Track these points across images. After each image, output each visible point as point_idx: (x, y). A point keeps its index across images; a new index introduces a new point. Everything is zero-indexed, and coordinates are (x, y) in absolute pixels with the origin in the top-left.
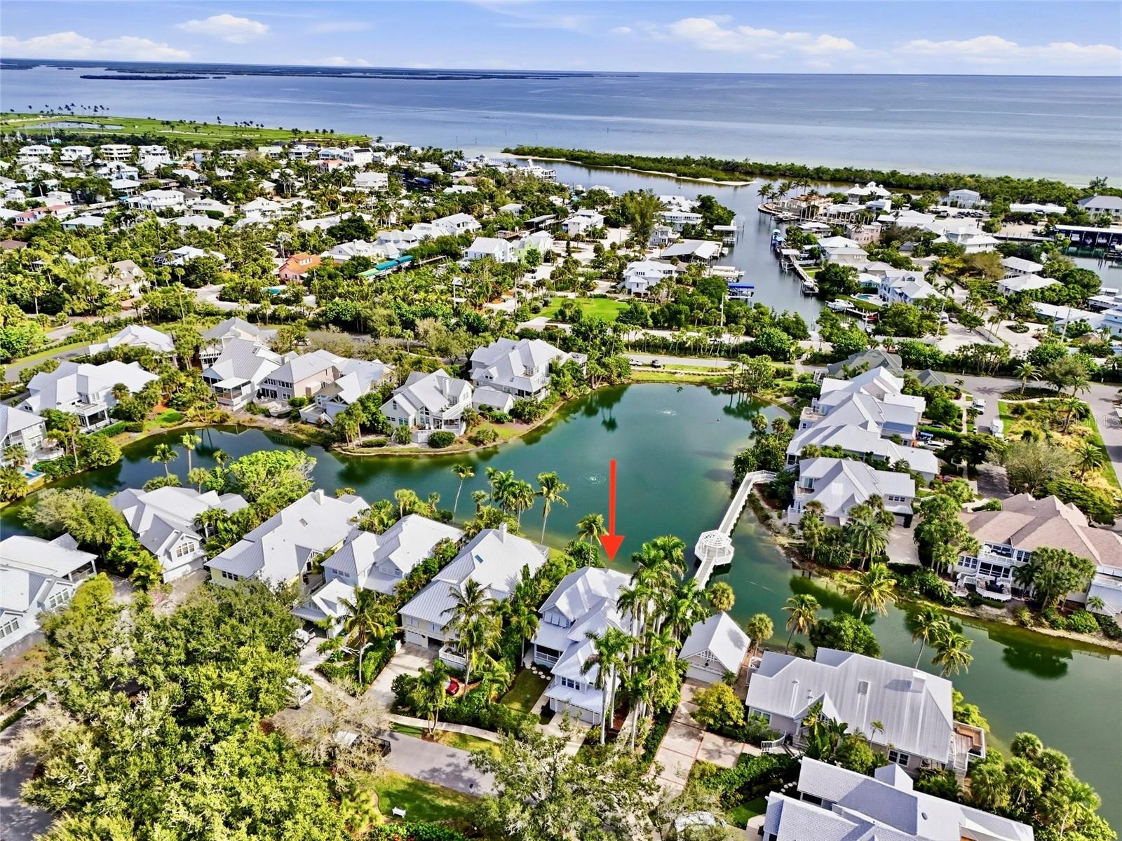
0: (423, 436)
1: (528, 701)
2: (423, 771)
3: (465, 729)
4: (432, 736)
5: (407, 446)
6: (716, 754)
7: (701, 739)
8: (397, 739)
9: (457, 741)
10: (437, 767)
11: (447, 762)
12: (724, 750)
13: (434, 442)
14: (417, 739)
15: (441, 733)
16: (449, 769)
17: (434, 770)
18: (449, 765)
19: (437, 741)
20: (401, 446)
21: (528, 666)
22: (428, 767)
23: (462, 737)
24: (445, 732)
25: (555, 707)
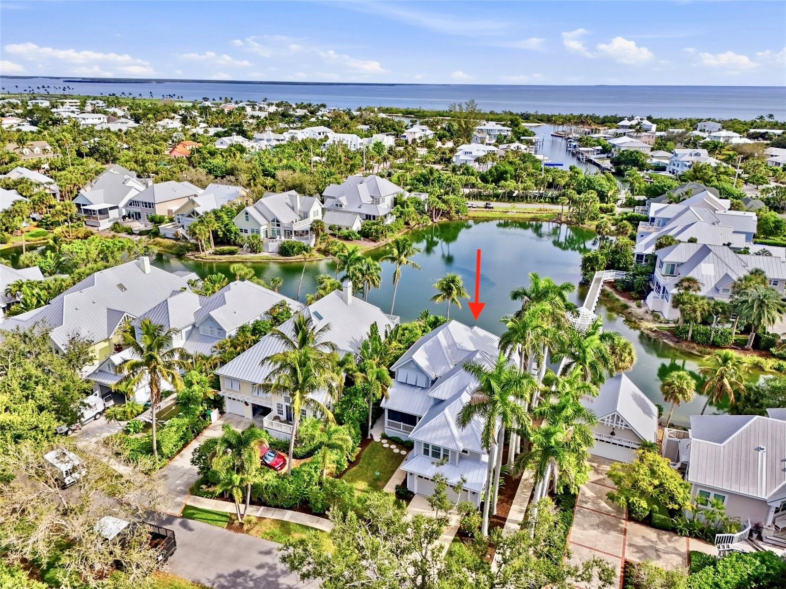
0: (274, 246)
1: (377, 479)
2: (220, 576)
3: (288, 516)
4: (242, 524)
5: (258, 255)
6: (652, 554)
7: (625, 532)
8: (191, 530)
9: (277, 531)
10: (243, 569)
11: (258, 563)
12: (660, 546)
13: (284, 251)
14: (220, 529)
15: (254, 520)
16: (260, 573)
17: (238, 574)
18: (261, 567)
19: (248, 531)
20: (252, 255)
21: (377, 439)
22: (228, 570)
23: (285, 526)
24: (261, 519)
25: (413, 486)
